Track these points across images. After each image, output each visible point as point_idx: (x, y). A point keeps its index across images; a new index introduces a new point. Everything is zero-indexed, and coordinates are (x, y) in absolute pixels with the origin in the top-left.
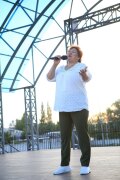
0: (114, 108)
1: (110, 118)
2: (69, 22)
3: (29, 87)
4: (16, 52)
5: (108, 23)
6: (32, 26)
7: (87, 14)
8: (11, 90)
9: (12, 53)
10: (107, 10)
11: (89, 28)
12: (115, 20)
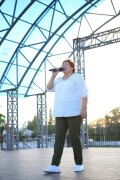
0: (111, 115)
1: (108, 123)
2: (77, 40)
3: (41, 94)
4: (31, 64)
5: (110, 42)
6: (46, 43)
7: (93, 34)
8: (26, 96)
9: (28, 65)
10: (110, 32)
11: (94, 46)
12: (117, 41)
